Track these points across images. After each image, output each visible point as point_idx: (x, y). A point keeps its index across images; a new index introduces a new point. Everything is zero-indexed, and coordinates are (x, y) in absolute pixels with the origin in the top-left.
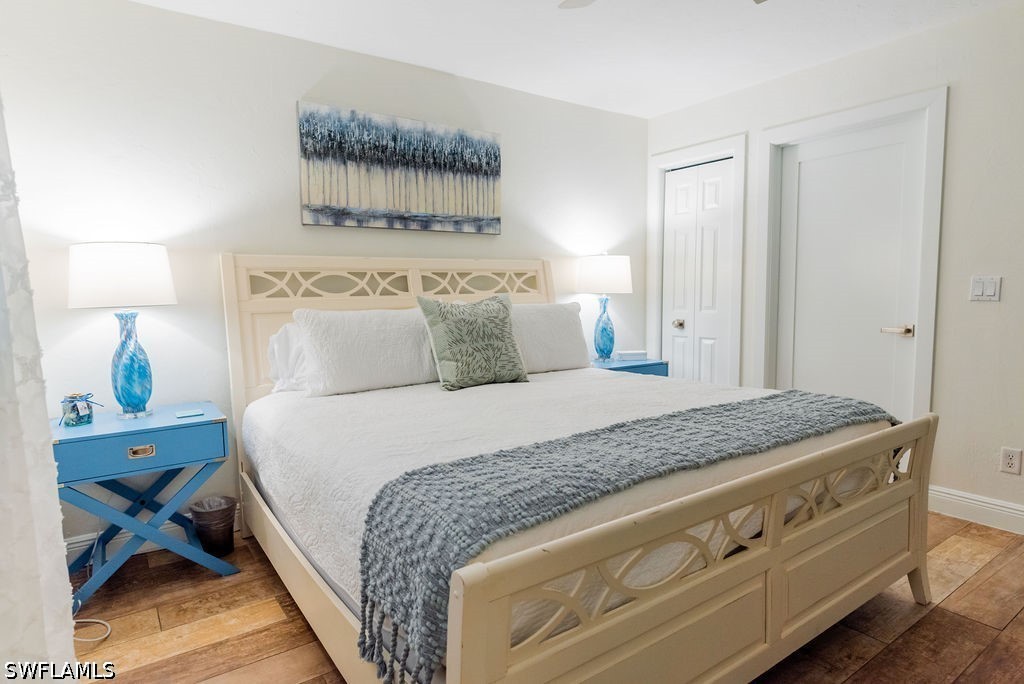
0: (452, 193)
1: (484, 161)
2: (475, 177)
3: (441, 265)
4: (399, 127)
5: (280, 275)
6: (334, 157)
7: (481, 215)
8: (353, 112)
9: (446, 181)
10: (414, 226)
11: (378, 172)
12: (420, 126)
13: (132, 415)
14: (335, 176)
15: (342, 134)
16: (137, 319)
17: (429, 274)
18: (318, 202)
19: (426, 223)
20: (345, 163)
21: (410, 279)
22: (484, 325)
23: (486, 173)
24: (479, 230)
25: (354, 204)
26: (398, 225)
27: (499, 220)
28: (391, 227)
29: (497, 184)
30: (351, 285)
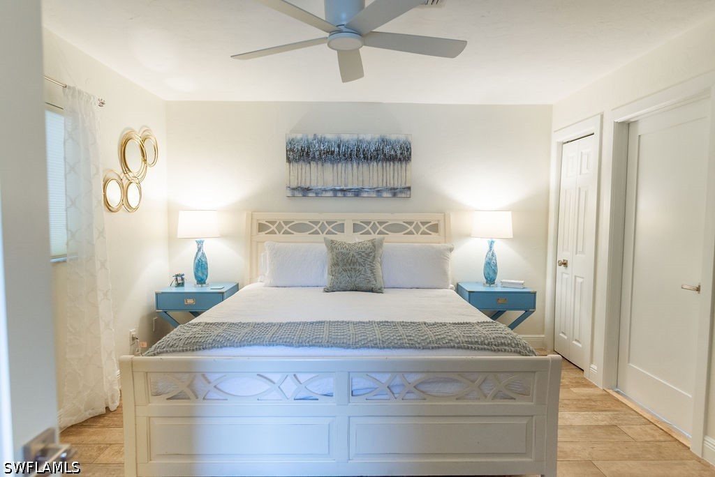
0: (375, 174)
1: (399, 152)
2: (392, 163)
3: (366, 217)
4: (342, 139)
5: (273, 223)
6: (304, 160)
7: (396, 186)
8: (315, 135)
9: (371, 168)
10: (349, 194)
11: (328, 166)
12: (355, 137)
13: (200, 285)
14: (304, 171)
15: (309, 148)
16: (204, 243)
17: (359, 223)
18: (294, 185)
19: (357, 193)
20: (310, 163)
21: (345, 225)
22: (353, 256)
23: (400, 160)
24: (395, 195)
25: (313, 185)
26: (339, 194)
27: (409, 188)
28: (335, 196)
29: (408, 166)
30: (309, 228)
